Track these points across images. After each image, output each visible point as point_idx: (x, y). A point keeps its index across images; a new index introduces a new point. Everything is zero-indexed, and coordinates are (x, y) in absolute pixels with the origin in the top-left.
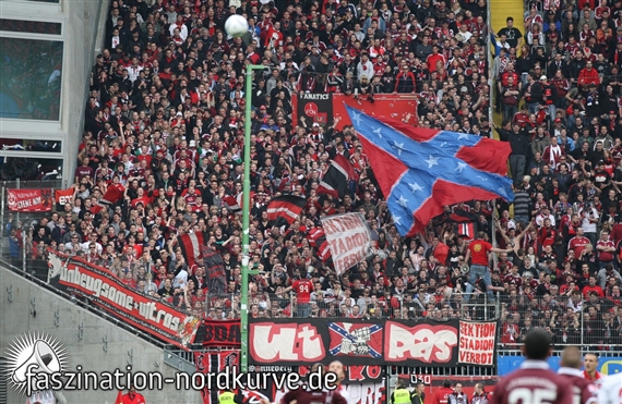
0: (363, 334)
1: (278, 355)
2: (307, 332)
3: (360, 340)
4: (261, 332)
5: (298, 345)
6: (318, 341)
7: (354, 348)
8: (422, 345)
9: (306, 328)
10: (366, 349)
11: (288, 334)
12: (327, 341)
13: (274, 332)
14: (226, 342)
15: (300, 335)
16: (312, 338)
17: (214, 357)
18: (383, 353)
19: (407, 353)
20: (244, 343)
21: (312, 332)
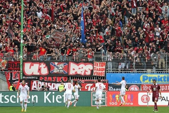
0: (61, 66)
1: (33, 73)
2: (43, 66)
3: (60, 68)
4: (27, 65)
5: (40, 70)
6: (46, 68)
7: (58, 71)
8: (81, 70)
9: (42, 64)
10: (62, 71)
11: (36, 66)
12: (49, 68)
13: (32, 65)
14: (15, 69)
15: (40, 66)
16: (44, 68)
17: (11, 74)
18: (68, 72)
19: (76, 72)
20: (21, 69)
21: (44, 66)
